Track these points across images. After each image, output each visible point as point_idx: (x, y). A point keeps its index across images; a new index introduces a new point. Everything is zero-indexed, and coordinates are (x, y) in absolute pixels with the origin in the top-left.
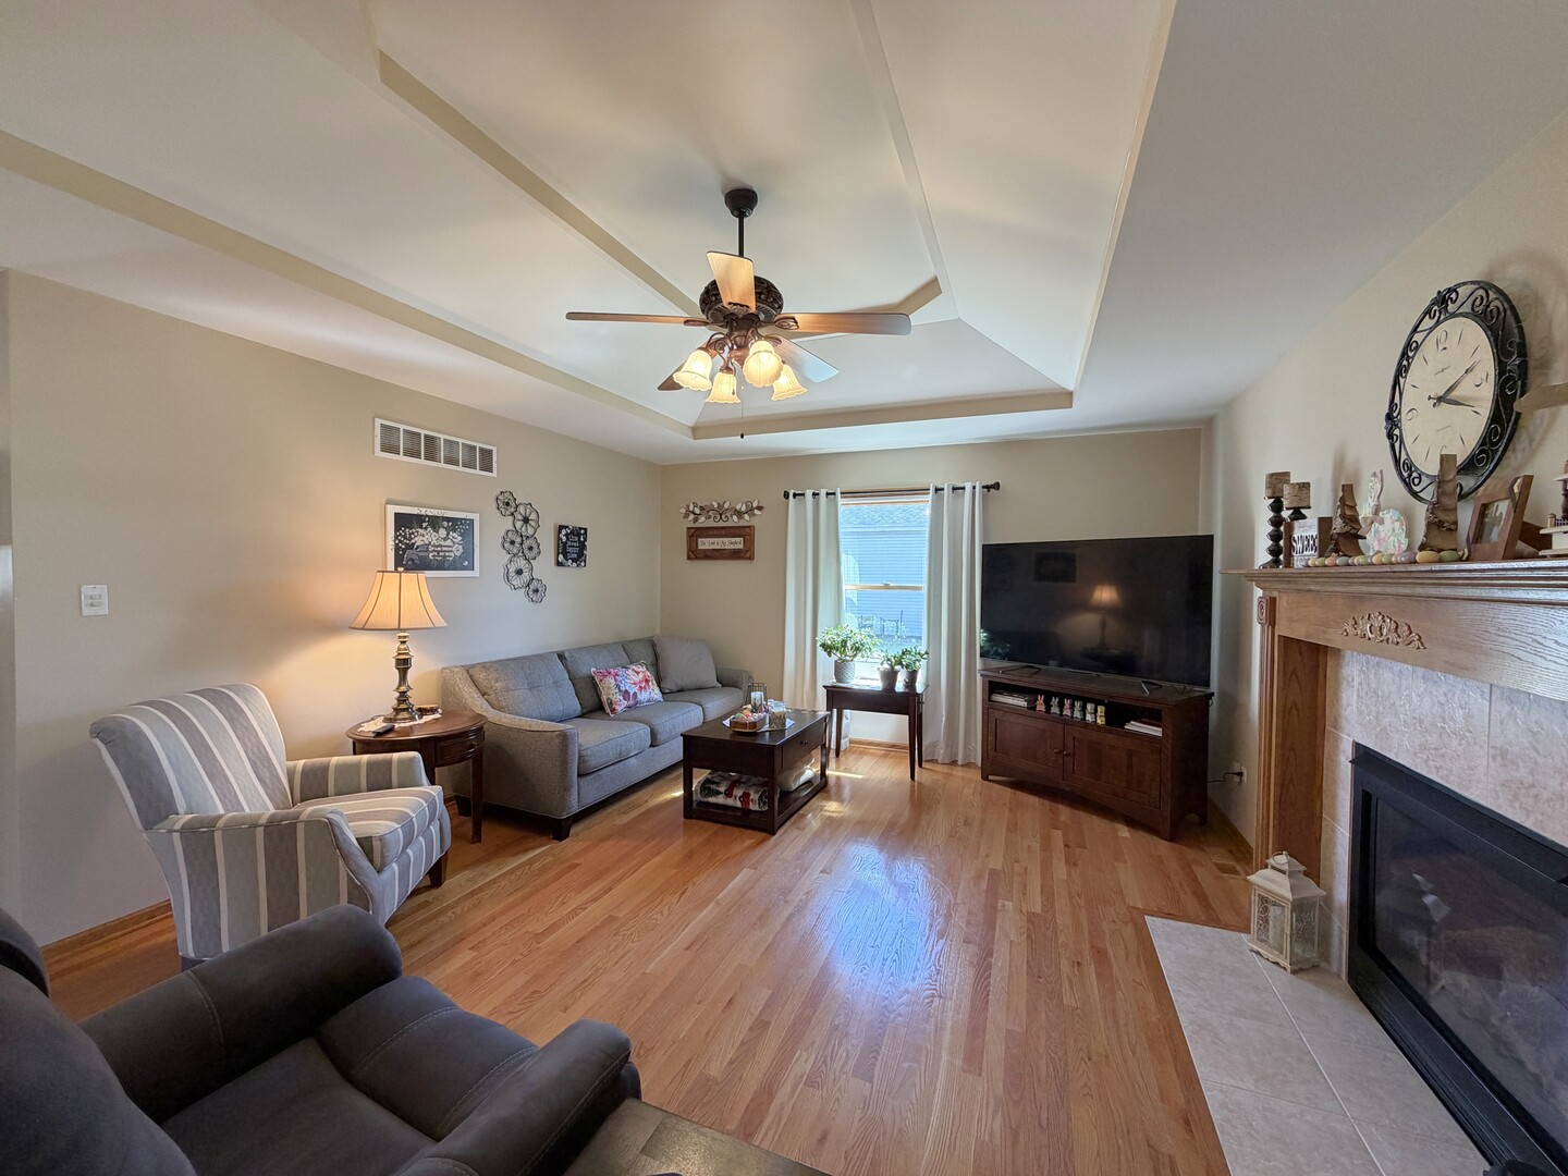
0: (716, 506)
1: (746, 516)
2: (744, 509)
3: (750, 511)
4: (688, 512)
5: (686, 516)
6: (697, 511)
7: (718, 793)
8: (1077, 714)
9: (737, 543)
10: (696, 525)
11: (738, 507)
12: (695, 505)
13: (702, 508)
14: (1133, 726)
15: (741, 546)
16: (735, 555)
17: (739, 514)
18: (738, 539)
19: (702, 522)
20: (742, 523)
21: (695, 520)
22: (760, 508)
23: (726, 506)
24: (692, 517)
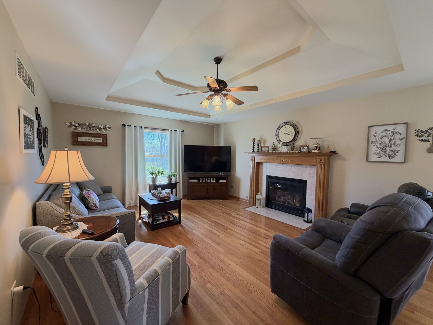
0: (87, 124)
1: (103, 130)
2: (102, 127)
3: (105, 128)
4: (71, 125)
5: (70, 126)
6: (77, 125)
7: (160, 219)
8: (209, 181)
9: (100, 140)
10: (76, 131)
11: (100, 126)
12: (76, 123)
13: (79, 124)
14: (221, 181)
15: (101, 141)
16: (98, 144)
17: (100, 129)
18: (99, 139)
19: (80, 130)
20: (101, 133)
21: (75, 129)
22: (110, 128)
23: (93, 125)
24: (73, 127)
